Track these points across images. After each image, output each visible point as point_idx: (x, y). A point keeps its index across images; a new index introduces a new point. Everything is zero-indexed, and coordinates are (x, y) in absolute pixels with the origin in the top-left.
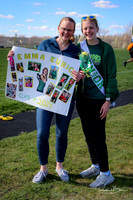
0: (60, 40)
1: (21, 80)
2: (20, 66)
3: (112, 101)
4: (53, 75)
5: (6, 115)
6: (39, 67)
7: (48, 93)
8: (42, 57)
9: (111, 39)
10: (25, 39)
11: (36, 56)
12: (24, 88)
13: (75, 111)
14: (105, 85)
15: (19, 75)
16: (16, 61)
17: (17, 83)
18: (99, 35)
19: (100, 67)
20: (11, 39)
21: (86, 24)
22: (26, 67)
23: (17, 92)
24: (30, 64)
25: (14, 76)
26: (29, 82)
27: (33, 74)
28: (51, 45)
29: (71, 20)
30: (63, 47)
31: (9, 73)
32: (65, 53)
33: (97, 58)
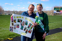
0: (29, 12)
1: (15, 25)
2: (15, 21)
3: (47, 33)
4: (26, 24)
5: (10, 38)
7: (24, 30)
8: (23, 18)
11: (20, 17)
13: (34, 36)
14: (45, 27)
15: (14, 24)
17: (13, 27)
18: (43, 10)
19: (43, 22)
23: (14, 30)
24: (18, 20)
25: (13, 24)
26: (18, 26)
31: (11, 23)
33: (42, 18)
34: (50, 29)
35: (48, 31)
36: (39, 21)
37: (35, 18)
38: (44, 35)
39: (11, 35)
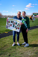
0: (18, 16)
1: (9, 25)
3: (28, 29)
4: (16, 24)
6: (13, 22)
7: (15, 27)
8: (14, 20)
9: (28, 16)
10: (10, 16)
12: (10, 26)
16: (8, 21)
17: (8, 25)
18: (26, 15)
19: (26, 22)
20: (8, 16)
21: (23, 13)
22: (10, 22)
23: (8, 27)
24: (11, 21)
25: (8, 24)
26: (11, 25)
27: (12, 23)
28: (16, 17)
29: (20, 12)
30: (18, 18)
31: (7, 23)
32: (19, 19)
33: (25, 20)
34: (30, 26)
35: (29, 28)
36: (24, 21)
37: (21, 20)
38: (27, 30)
39: (7, 30)
